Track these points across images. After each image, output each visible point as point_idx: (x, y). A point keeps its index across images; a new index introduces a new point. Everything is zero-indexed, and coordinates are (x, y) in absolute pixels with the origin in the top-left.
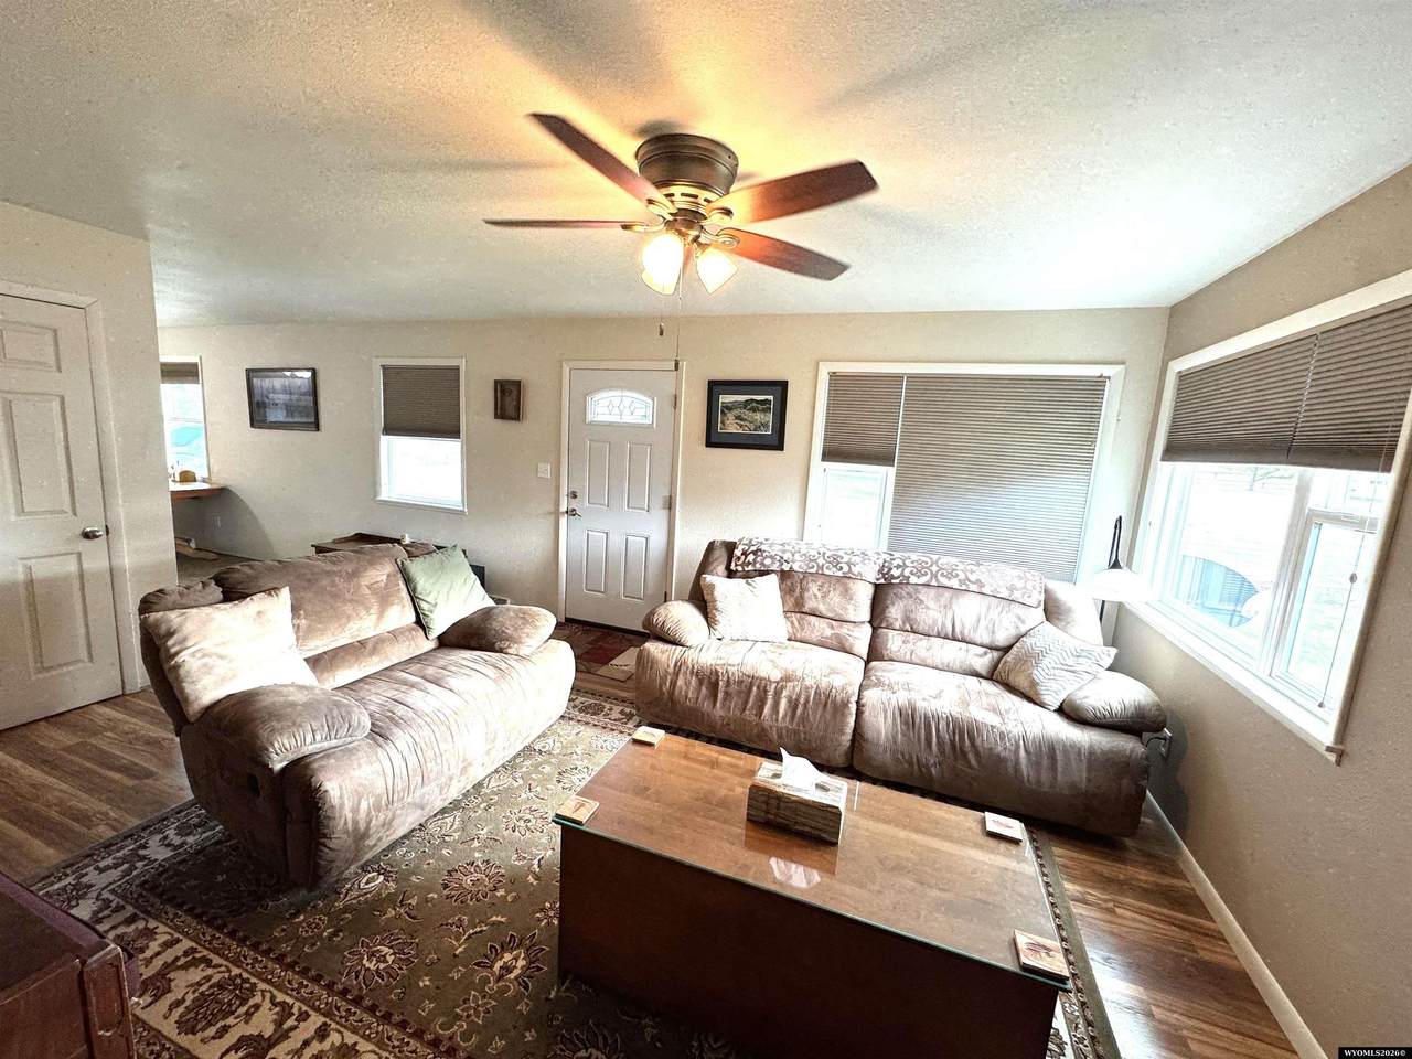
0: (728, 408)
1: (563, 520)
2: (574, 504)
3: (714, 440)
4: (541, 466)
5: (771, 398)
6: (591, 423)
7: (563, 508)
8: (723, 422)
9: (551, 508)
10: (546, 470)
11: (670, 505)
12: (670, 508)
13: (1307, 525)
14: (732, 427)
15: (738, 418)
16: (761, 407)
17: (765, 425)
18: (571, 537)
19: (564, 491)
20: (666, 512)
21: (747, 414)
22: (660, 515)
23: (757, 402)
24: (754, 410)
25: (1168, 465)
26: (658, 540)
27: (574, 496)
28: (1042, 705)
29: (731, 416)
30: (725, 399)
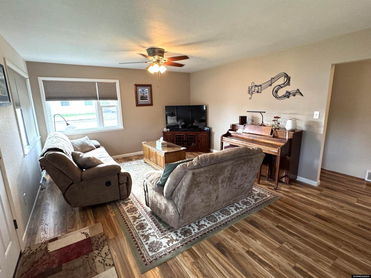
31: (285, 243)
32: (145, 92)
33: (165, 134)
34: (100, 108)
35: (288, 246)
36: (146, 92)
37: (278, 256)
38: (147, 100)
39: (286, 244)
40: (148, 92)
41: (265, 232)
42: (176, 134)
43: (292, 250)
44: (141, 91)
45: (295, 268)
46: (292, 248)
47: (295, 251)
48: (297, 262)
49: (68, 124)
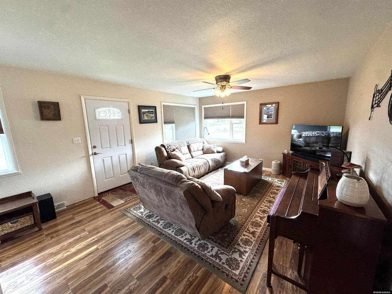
0: (144, 113)
1: (91, 158)
2: (95, 150)
3: (141, 121)
4: (75, 139)
5: (153, 110)
6: (99, 120)
7: (90, 153)
8: (143, 117)
9: (83, 154)
10: (78, 140)
11: (132, 142)
12: (132, 143)
13: (233, 125)
14: (146, 118)
15: (147, 115)
16: (152, 113)
17: (153, 117)
18: (96, 163)
19: (90, 147)
20: (131, 144)
21: (149, 114)
22: (129, 146)
23: (150, 111)
24: (150, 113)
25: (206, 120)
26: (129, 153)
27: (95, 147)
28: (215, 153)
29: (145, 115)
30: (143, 110)
31: (138, 282)
32: (270, 110)
33: (285, 156)
34: (232, 124)
35: (133, 284)
36: (272, 110)
37: (121, 273)
38: (272, 118)
39: (136, 283)
40: (273, 110)
41: (153, 265)
42: (295, 160)
43: (127, 288)
44: (266, 109)
45: (105, 286)
46: (129, 288)
47: (126, 291)
48: (111, 289)
49: (209, 134)
